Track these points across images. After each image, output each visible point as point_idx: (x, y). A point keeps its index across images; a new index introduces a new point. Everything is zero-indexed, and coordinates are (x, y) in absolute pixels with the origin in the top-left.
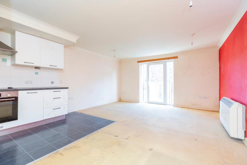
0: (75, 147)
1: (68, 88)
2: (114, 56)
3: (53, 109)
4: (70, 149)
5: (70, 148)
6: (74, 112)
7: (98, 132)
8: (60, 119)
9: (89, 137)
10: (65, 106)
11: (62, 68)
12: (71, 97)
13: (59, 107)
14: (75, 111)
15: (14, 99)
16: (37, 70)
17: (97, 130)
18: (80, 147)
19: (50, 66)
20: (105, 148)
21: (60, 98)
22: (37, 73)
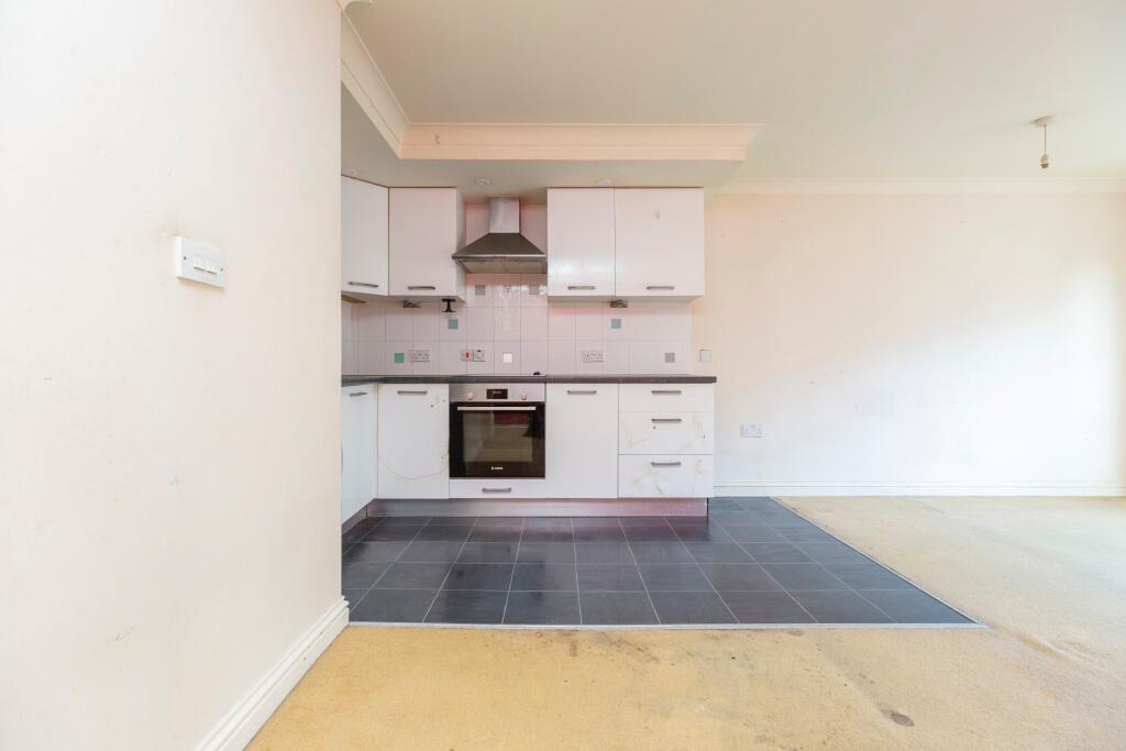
0: (639, 649)
1: (712, 380)
2: (1044, 158)
3: (653, 464)
4: (613, 647)
5: (620, 643)
6: (768, 498)
7: (798, 633)
8: (682, 512)
9: (726, 636)
10: (700, 461)
11: (698, 290)
12: (753, 427)
13: (674, 461)
14: (771, 493)
15: (534, 408)
16: (616, 313)
17: (804, 619)
18: (655, 659)
19: (648, 288)
20: (761, 739)
21: (679, 420)
22: (616, 324)
